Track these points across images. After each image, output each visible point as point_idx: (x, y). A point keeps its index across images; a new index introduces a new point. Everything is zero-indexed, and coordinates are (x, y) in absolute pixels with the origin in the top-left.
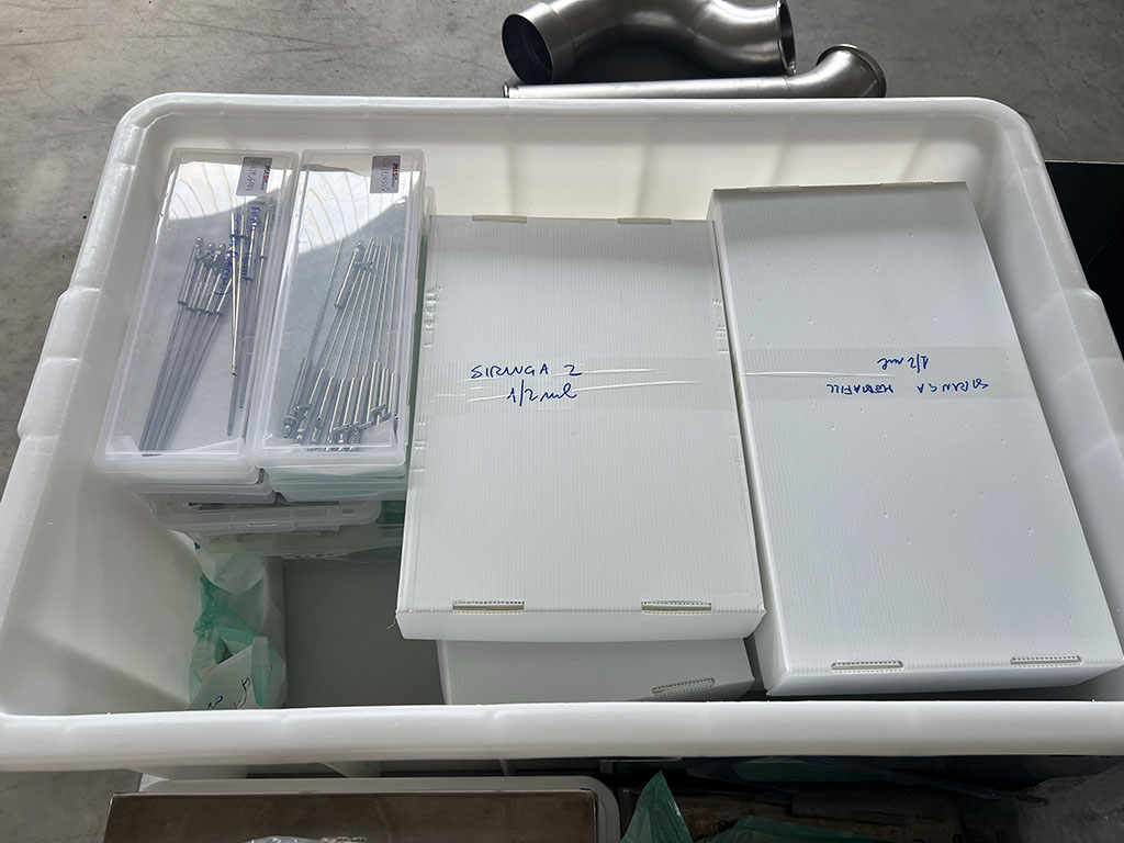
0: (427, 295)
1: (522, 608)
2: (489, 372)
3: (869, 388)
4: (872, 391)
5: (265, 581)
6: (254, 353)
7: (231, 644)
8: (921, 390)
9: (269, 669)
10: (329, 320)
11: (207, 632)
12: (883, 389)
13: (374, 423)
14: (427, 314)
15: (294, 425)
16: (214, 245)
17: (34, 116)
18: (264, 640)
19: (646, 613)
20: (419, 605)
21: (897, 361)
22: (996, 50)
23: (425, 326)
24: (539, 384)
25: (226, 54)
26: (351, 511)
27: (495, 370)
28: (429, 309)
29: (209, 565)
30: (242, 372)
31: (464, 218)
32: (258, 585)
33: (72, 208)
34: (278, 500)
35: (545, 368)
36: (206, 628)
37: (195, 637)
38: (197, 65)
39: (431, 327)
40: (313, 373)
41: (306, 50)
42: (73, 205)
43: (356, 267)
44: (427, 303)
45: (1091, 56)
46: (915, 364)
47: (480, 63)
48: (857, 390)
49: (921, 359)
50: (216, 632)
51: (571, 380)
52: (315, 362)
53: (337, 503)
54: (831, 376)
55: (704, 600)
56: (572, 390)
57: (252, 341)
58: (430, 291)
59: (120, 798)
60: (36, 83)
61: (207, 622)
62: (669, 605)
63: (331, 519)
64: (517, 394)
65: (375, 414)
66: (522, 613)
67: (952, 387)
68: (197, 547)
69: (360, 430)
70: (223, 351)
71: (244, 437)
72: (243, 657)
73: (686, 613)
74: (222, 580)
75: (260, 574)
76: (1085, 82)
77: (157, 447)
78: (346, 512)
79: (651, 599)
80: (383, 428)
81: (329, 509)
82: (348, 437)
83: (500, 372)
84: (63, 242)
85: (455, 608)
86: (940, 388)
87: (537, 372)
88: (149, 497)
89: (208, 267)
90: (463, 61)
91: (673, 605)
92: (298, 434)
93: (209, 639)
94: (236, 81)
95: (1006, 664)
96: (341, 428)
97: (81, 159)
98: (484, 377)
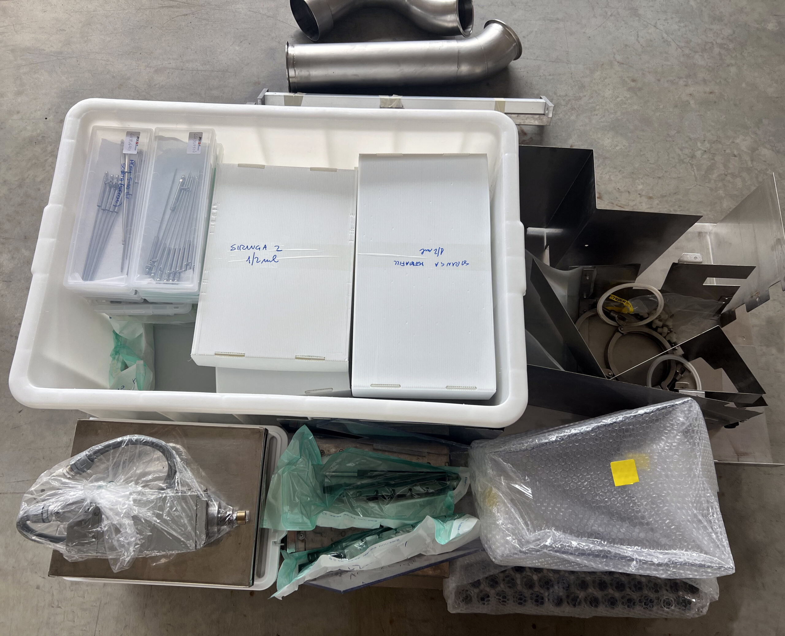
0: (213, 207)
1: (244, 356)
2: (239, 248)
3: (413, 263)
4: (414, 265)
5: (144, 334)
6: (131, 236)
7: (128, 363)
8: (436, 265)
9: (144, 375)
10: (167, 217)
11: (117, 357)
12: (419, 264)
13: (186, 270)
14: (212, 217)
15: (151, 269)
16: (113, 176)
17: (13, 51)
18: (142, 362)
19: (297, 360)
20: (200, 353)
21: (429, 250)
22: (609, 14)
23: (211, 223)
24: (262, 255)
25: (124, 10)
26: (177, 308)
27: (242, 247)
28: (214, 214)
29: (117, 326)
30: (126, 242)
31: (233, 165)
32: (141, 335)
33: (39, 112)
34: (145, 301)
35: (265, 247)
36: (116, 354)
37: (111, 359)
38: (107, 17)
39: (214, 224)
40: (159, 243)
41: (172, 7)
42: (39, 110)
43: (181, 190)
44: (213, 211)
45: (672, 18)
46: (437, 252)
47: (278, 18)
48: (407, 264)
49: (440, 250)
50: (121, 357)
51: (277, 253)
52: (160, 238)
53: (171, 304)
54: (396, 257)
55: (322, 355)
56: (277, 258)
57: (131, 229)
58: (214, 205)
59: (80, 421)
60: (12, 28)
61: (116, 352)
62: (307, 357)
63: (169, 311)
64: (251, 259)
65: (187, 265)
66: (244, 358)
67: (452, 264)
68: (110, 318)
69: (179, 273)
70: (118, 231)
71: (127, 274)
72: (132, 369)
73: (314, 361)
74: (123, 333)
75: (141, 331)
76: (663, 38)
77: (89, 279)
78: (175, 308)
79: (299, 355)
80: (189, 272)
81: (168, 306)
82: (174, 276)
83: (244, 248)
84: (34, 134)
85: (216, 354)
86: (446, 264)
87: (261, 249)
88: (87, 298)
89: (110, 188)
90: (268, 17)
91: (309, 357)
92: (152, 273)
93: (118, 360)
94: (130, 29)
95: (444, 388)
96: (171, 272)
97: (42, 80)
98: (236, 250)
